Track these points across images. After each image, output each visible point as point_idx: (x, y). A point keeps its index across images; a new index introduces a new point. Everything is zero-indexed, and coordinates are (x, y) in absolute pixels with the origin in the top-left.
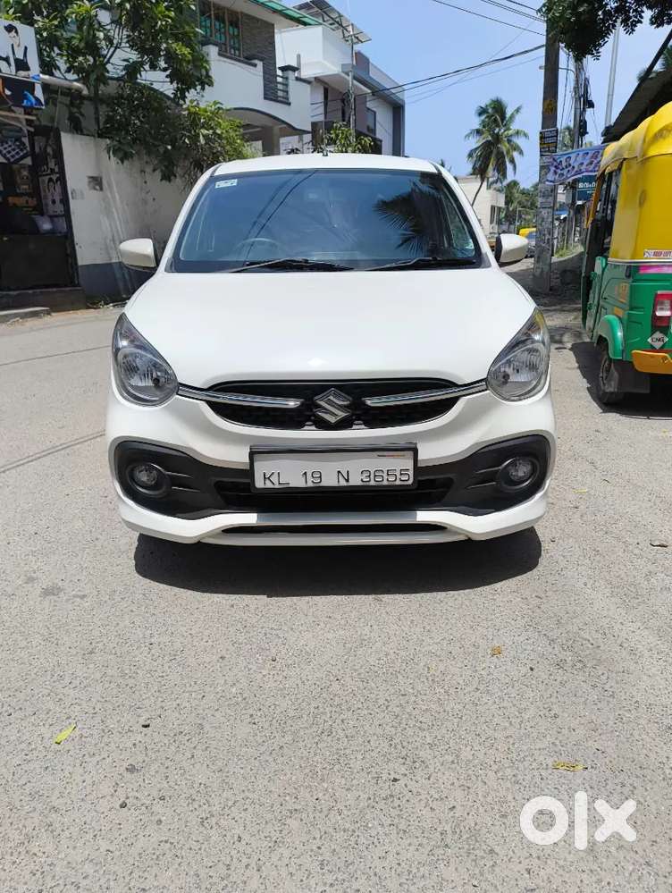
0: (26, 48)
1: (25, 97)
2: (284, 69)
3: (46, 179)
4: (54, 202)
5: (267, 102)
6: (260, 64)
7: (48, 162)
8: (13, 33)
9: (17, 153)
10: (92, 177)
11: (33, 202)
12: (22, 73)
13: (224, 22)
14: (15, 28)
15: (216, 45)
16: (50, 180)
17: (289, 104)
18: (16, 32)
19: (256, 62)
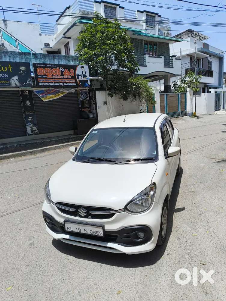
0: (86, 71)
1: (85, 84)
2: (172, 57)
3: (92, 103)
4: (94, 109)
5: (165, 68)
6: (163, 57)
7: (93, 99)
8: (83, 68)
9: (85, 97)
10: (104, 102)
11: (89, 109)
12: (85, 78)
13: (152, 45)
14: (83, 67)
15: (148, 54)
16: (93, 103)
17: (173, 67)
18: (84, 68)
19: (162, 56)
